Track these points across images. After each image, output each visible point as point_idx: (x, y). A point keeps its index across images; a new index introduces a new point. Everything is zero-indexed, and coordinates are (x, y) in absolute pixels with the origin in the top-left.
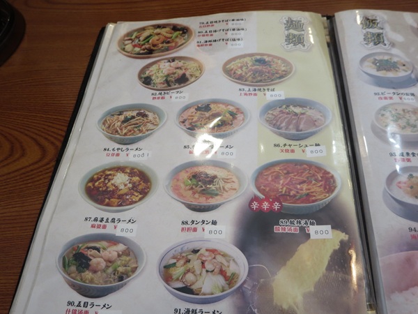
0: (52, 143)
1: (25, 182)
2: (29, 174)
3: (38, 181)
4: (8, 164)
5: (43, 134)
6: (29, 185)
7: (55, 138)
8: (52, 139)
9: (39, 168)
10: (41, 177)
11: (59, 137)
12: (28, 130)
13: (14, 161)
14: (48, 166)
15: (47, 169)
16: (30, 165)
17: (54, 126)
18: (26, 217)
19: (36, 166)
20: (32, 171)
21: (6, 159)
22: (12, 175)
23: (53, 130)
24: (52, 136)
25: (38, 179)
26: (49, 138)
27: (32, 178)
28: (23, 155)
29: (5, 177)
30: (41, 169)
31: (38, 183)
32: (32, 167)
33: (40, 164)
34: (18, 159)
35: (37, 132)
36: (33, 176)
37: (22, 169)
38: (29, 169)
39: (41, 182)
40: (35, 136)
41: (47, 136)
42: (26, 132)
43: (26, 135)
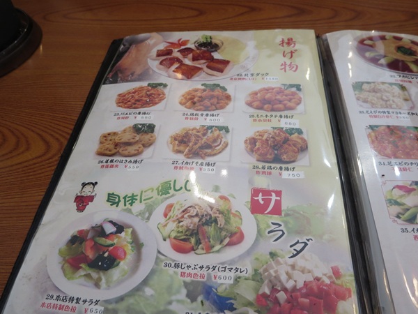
0: (57, 139)
1: (27, 174)
2: (32, 167)
3: (40, 174)
4: (11, 157)
5: (49, 131)
6: (31, 177)
7: (60, 135)
8: (57, 136)
9: (42, 162)
10: (43, 170)
11: (64, 134)
12: (34, 127)
13: (18, 155)
14: (51, 160)
15: (50, 163)
16: (33, 159)
17: (61, 123)
18: (24, 207)
19: (40, 160)
20: (35, 164)
21: (10, 152)
22: (15, 167)
23: (59, 127)
24: (57, 133)
25: (40, 171)
26: (55, 134)
27: (34, 171)
28: (28, 149)
29: (7, 169)
30: (44, 163)
31: (39, 176)
32: (34, 161)
33: (43, 158)
34: (23, 153)
35: (43, 129)
36: (35, 169)
37: (25, 162)
38: (31, 162)
39: (42, 175)
40: (41, 133)
41: (52, 133)
42: (33, 129)
43: (33, 131)
